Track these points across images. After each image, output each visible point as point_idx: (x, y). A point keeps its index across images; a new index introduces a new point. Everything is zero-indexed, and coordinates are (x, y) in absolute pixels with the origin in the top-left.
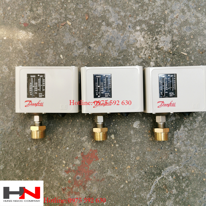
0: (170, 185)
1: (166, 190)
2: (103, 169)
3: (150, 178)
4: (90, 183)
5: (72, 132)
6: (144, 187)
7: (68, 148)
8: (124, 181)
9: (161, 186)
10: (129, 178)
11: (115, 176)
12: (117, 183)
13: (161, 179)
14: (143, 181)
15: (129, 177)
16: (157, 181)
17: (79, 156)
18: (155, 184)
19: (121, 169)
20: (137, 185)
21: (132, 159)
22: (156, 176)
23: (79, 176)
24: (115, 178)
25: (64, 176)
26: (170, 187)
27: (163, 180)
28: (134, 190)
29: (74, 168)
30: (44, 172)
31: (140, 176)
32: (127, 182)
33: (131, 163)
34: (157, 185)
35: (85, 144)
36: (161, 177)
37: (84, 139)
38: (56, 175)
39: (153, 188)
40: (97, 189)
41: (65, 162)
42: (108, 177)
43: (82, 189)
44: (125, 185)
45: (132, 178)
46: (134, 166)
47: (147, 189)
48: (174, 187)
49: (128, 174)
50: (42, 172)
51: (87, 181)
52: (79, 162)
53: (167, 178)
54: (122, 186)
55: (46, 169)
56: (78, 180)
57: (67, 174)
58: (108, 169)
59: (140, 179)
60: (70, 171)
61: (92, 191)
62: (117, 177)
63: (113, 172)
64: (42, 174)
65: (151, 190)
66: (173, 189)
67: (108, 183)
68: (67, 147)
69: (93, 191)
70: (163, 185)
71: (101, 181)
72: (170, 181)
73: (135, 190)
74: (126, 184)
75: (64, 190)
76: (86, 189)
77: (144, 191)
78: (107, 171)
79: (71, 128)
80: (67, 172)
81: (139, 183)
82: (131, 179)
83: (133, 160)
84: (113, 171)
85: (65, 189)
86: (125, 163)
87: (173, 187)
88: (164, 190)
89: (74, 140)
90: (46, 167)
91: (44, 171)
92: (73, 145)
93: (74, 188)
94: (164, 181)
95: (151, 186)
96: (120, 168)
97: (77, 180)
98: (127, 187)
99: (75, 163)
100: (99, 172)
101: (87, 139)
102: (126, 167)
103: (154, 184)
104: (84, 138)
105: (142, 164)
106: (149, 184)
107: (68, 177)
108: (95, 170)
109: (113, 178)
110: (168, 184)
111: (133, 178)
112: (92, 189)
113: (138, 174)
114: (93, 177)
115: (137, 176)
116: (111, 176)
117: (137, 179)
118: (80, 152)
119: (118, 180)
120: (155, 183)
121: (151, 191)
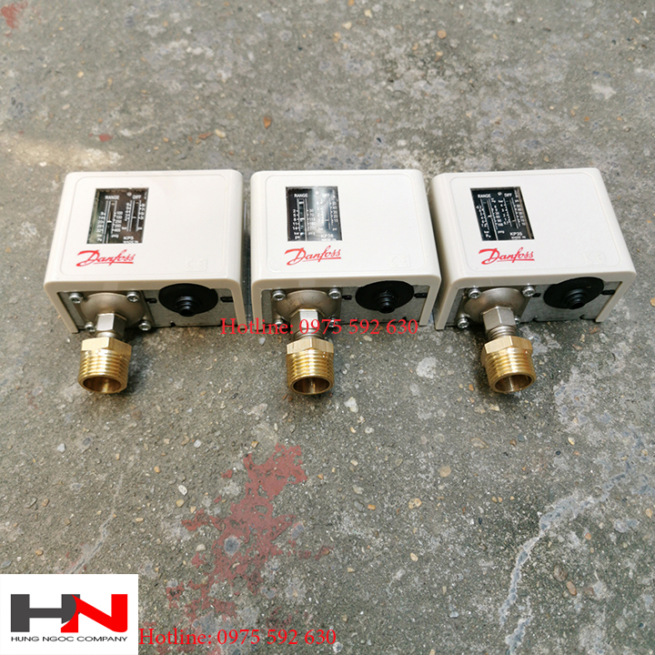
0: (578, 566)
1: (569, 584)
2: (325, 511)
3: (498, 543)
4: (275, 563)
5: (215, 391)
6: (482, 577)
7: (198, 444)
8: (405, 556)
9: (544, 570)
10: (420, 543)
11: (370, 536)
12: (379, 562)
13: (539, 544)
14: (474, 554)
15: (421, 539)
16: (528, 551)
17: (238, 467)
18: (522, 563)
19: (388, 508)
20: (454, 570)
21: (424, 477)
22: (519, 533)
23: (234, 538)
24: (371, 545)
25: (179, 540)
26: (580, 575)
27: (548, 549)
28: (444, 588)
29: (217, 511)
30: (102, 529)
31: (462, 537)
32: (414, 558)
33: (424, 490)
34: (532, 568)
35: (260, 429)
36: (538, 539)
37: (256, 411)
38: (149, 539)
39: (516, 579)
40: (301, 587)
41: (185, 488)
42: (344, 540)
43: (245, 591)
44: (409, 571)
45: (434, 544)
46: (435, 499)
47: (494, 585)
48: (596, 574)
49: (418, 530)
50: (95, 527)
51: (263, 557)
52: (237, 489)
53: (561, 539)
54: (399, 574)
55: (112, 516)
56: (231, 554)
57: (190, 534)
58: (342, 510)
59: (464, 545)
60: (203, 523)
61: (284, 595)
62: (378, 541)
63: (359, 521)
64: (97, 535)
65: (512, 586)
66: (595, 581)
67: (346, 561)
68: (196, 438)
69: (287, 595)
70: (554, 567)
71: (318, 558)
72: (573, 551)
73: (448, 590)
74: (412, 564)
75: (173, 594)
76: (263, 588)
77: (484, 593)
78: (339, 518)
79: (212, 380)
80: (189, 524)
81: (461, 562)
82: (428, 548)
83: (427, 477)
84: (360, 517)
85: (179, 591)
86: (402, 490)
87: (591, 574)
88: (559, 586)
89: (220, 418)
90: (114, 510)
91: (102, 526)
92: (217, 434)
93: (215, 585)
94: (553, 552)
95: (509, 572)
96: (386, 506)
97: (228, 553)
98: (416, 579)
99: (220, 491)
100: (310, 524)
101: (265, 412)
102: (407, 505)
103: (518, 565)
104: (255, 408)
105: (461, 490)
106: (500, 564)
107: (193, 543)
108: (293, 518)
109: (361, 543)
110: (568, 561)
111: (438, 544)
112: (283, 587)
113: (453, 530)
114: (289, 543)
115: (449, 535)
116: (355, 537)
117: (451, 547)
118: (241, 454)
119: (380, 553)
120: (521, 559)
121: (513, 591)
